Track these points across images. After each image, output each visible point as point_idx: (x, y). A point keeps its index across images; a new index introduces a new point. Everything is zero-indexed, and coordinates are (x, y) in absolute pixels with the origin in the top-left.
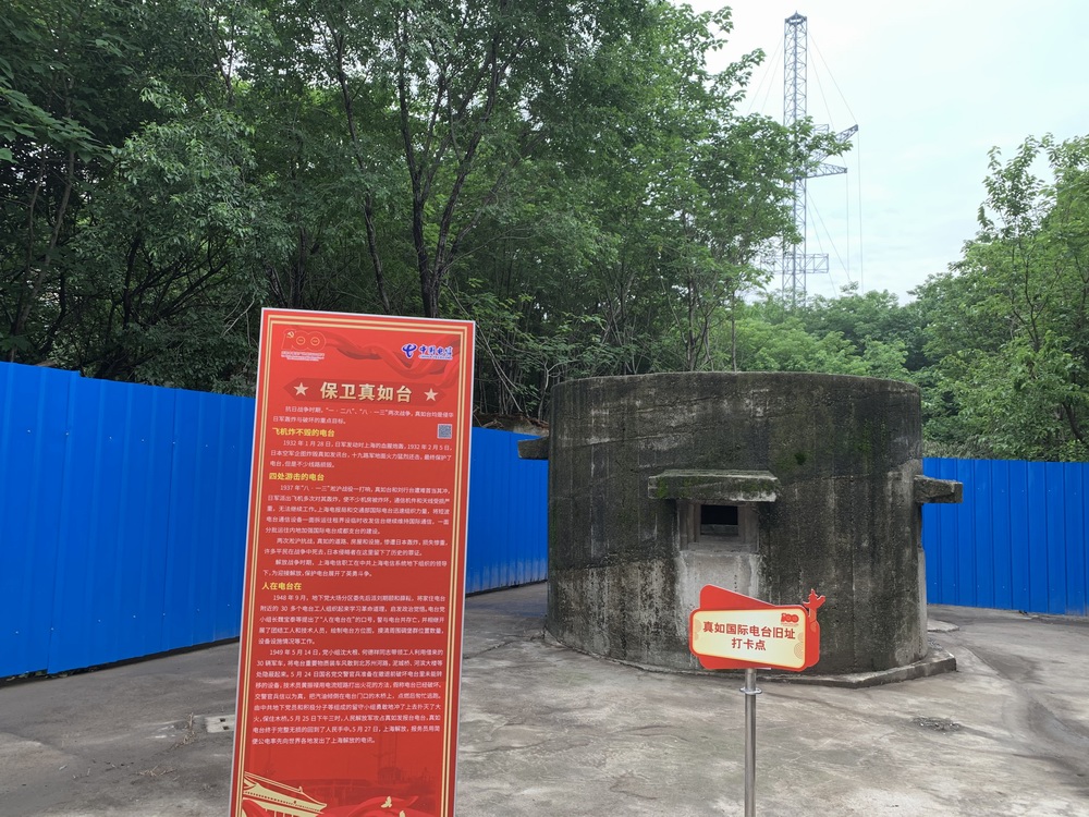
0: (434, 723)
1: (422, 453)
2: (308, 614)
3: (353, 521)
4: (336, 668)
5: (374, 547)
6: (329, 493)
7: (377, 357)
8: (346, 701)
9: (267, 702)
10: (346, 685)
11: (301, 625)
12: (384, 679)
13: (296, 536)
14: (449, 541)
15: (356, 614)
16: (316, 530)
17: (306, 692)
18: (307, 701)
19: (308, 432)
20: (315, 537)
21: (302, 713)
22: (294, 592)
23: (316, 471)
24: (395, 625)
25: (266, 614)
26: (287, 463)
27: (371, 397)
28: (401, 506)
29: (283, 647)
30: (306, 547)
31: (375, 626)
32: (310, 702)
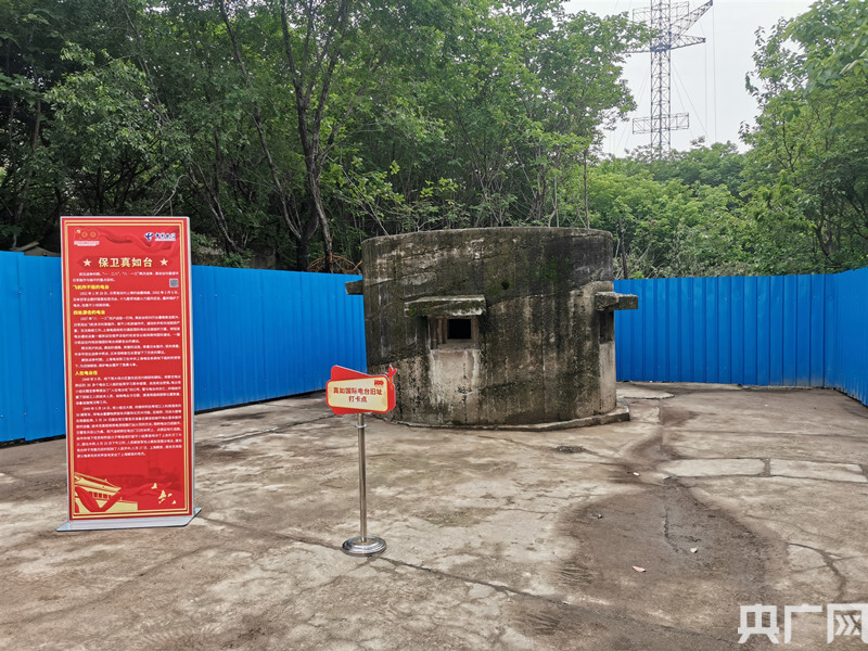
0: (178, 444)
1: (161, 296)
2: (103, 388)
3: (124, 336)
4: (120, 416)
5: (137, 350)
6: (108, 321)
7: (130, 241)
8: (128, 434)
9: (83, 435)
10: (127, 425)
11: (99, 394)
12: (148, 421)
13: (92, 345)
14: (181, 345)
15: (130, 386)
16: (103, 342)
17: (105, 429)
18: (106, 434)
19: (93, 287)
20: (103, 345)
21: (104, 441)
22: (93, 376)
23: (100, 309)
24: (153, 392)
25: (79, 388)
26: (83, 305)
27: (128, 265)
28: (151, 326)
29: (90, 406)
30: (98, 351)
31: (141, 393)
32: (108, 435)
